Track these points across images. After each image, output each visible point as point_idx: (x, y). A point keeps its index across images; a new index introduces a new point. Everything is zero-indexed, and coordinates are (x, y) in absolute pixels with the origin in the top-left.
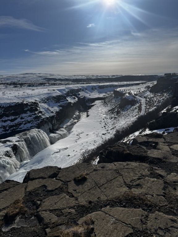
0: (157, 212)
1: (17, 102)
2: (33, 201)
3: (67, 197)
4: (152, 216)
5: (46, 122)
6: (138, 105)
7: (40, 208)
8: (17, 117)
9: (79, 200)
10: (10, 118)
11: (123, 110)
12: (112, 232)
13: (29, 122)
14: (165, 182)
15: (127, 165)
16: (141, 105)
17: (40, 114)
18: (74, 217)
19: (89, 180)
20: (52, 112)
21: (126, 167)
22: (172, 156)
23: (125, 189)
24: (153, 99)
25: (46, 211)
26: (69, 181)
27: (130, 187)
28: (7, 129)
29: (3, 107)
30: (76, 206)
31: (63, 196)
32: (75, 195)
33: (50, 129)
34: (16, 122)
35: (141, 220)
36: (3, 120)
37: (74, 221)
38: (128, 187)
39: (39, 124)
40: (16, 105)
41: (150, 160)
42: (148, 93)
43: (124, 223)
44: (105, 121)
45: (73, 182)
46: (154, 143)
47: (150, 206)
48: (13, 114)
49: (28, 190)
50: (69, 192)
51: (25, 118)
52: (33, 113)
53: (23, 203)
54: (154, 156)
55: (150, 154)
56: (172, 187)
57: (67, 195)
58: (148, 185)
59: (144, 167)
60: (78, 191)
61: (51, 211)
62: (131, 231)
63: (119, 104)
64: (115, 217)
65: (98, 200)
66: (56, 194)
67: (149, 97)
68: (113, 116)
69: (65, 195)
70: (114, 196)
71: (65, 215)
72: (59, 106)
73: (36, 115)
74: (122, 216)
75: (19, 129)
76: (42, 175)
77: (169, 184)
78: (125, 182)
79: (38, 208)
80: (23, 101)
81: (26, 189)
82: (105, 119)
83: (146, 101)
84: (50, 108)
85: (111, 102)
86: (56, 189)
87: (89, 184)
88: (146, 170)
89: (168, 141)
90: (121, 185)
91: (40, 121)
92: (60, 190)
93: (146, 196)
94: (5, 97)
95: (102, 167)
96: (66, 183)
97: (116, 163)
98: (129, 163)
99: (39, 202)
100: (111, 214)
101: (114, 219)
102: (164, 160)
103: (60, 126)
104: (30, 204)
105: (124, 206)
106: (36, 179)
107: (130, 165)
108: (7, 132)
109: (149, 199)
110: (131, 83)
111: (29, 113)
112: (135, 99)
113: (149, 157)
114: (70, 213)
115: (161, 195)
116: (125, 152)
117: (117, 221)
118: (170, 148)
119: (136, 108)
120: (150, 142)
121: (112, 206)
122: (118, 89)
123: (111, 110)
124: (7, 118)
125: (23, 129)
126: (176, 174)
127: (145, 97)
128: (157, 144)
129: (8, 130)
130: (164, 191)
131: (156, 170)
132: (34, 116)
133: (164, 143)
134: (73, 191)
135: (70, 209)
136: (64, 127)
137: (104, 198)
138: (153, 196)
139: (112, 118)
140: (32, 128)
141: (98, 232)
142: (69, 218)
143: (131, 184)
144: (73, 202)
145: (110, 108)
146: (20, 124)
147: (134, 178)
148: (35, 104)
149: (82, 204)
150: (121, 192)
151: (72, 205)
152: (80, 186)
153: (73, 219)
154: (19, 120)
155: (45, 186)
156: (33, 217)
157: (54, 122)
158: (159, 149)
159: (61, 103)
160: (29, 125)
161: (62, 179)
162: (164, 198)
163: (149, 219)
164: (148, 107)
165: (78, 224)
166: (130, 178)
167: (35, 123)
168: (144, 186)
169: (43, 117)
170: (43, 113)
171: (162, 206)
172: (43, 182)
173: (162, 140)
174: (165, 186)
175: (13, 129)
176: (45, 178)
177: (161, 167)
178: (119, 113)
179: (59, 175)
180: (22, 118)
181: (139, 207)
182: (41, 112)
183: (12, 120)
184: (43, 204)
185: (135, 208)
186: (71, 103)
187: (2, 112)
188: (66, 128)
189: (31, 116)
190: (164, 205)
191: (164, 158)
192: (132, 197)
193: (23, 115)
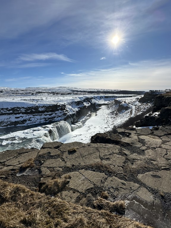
0: (114, 177)
1: (54, 103)
2: (40, 160)
3: (61, 161)
4: (110, 179)
5: (69, 117)
6: (130, 110)
7: (42, 165)
8: (53, 113)
9: (67, 163)
10: (49, 113)
11: (120, 113)
12: (80, 185)
13: (60, 117)
14: (127, 159)
15: (105, 145)
16: (132, 110)
17: (66, 112)
18: (60, 173)
19: (77, 152)
20: (74, 111)
21: (104, 147)
22: (138, 142)
23: (99, 160)
24: (140, 107)
25: (45, 167)
26: (65, 152)
27: (102, 159)
28: (47, 119)
29: (46, 106)
30: (64, 166)
31: (58, 160)
32: (66, 160)
33: (72, 122)
34: (52, 116)
35: (101, 181)
36: (45, 115)
37: (60, 175)
38: (101, 159)
39: (65, 118)
40: (53, 106)
41: (121, 144)
42: (137, 103)
43: (89, 181)
44: (107, 119)
45: (67, 152)
46: (128, 133)
47: (111, 172)
48: (51, 111)
49: (39, 154)
50: (62, 158)
51: (58, 114)
52: (63, 111)
53: (33, 161)
54: (125, 142)
55: (123, 140)
56: (131, 162)
57: (61, 159)
58: (114, 159)
59: (116, 148)
60: (68, 158)
61: (48, 168)
62: (92, 186)
63: (118, 109)
64: (86, 176)
65: (79, 165)
66: (55, 158)
67: (138, 105)
68: (113, 116)
69: (60, 159)
70: (89, 164)
71: (55, 171)
72: (79, 108)
73: (64, 113)
74: (90, 176)
75: (53, 120)
76: (50, 146)
77: (129, 160)
78: (100, 156)
79: (41, 165)
80: (57, 104)
81: (38, 153)
82: (108, 118)
83: (136, 107)
84: (73, 109)
85: (112, 107)
86: (56, 155)
87: (76, 154)
88: (117, 150)
89: (139, 133)
90: (97, 157)
91: (66, 116)
92: (58, 156)
93: (110, 166)
94: (47, 100)
95: (88, 145)
96: (63, 152)
97: (98, 144)
98: (107, 144)
99: (43, 162)
100: (84, 174)
101: (84, 178)
102: (132, 144)
103: (78, 120)
104: (37, 162)
105: (94, 171)
106: (46, 148)
107: (107, 146)
108: (47, 122)
109: (111, 168)
110: (126, 95)
111: (60, 111)
112: (129, 106)
113: (121, 141)
114: (59, 170)
115: (121, 166)
116: (107, 138)
117: (85, 179)
118: (138, 137)
119: (128, 112)
120: (126, 132)
121: (86, 169)
122: (118, 99)
123: (112, 112)
124: (47, 113)
125: (56, 120)
126: (137, 154)
127: (135, 105)
128: (130, 134)
129: (47, 121)
130: (123, 164)
131: (124, 150)
132: (63, 113)
133: (135, 134)
134: (65, 158)
135: (59, 168)
136: (81, 121)
137: (83, 164)
138: (115, 166)
139: (112, 117)
140: (61, 120)
141: (71, 184)
142: (57, 173)
143: (103, 157)
144: (63, 164)
145: (111, 111)
146: (55, 117)
147: (107, 154)
148: (64, 106)
149: (68, 166)
150: (95, 162)
151: (61, 166)
152: (71, 155)
153: (59, 174)
154: (54, 115)
155: (50, 153)
156: (36, 170)
157: (74, 118)
158: (130, 138)
159: (80, 106)
160: (60, 118)
161: (61, 150)
162: (122, 168)
163: (107, 181)
164: (137, 112)
165: (61, 177)
166: (104, 153)
167: (63, 117)
168: (111, 160)
169: (68, 114)
170: (68, 111)
171: (119, 174)
172: (49, 150)
173: (135, 132)
174: (125, 161)
175: (50, 120)
176: (52, 148)
177: (128, 149)
178: (117, 115)
179: (60, 147)
180: (56, 114)
181: (104, 172)
182: (67, 111)
183: (50, 115)
184: (45, 163)
185: (100, 172)
186: (86, 106)
187: (45, 109)
188: (82, 122)
189: (61, 113)
190: (121, 173)
191: (132, 143)
192: (100, 165)
193: (57, 112)
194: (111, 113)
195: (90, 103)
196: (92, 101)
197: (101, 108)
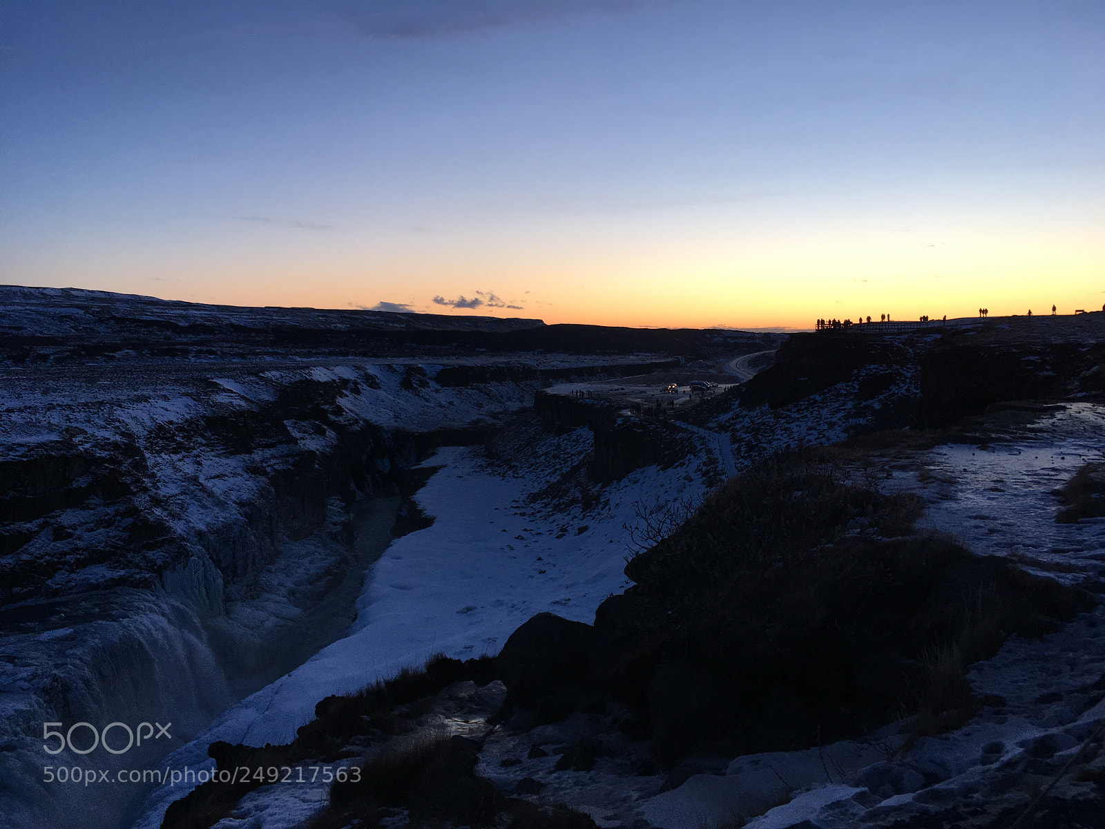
6: (696, 463)
8: (32, 526)
13: (100, 557)
16: (713, 461)
17: (159, 513)
20: (221, 504)
34: (27, 553)
51: (78, 533)
52: (123, 507)
63: (588, 462)
68: (564, 520)
72: (253, 470)
73: (135, 519)
83: (738, 441)
103: (262, 580)
111: (98, 507)
112: (679, 436)
119: (689, 479)
122: (561, 389)
123: (545, 493)
127: (723, 428)
145: (531, 486)
146: (51, 568)
148: (131, 455)
154: (41, 546)
169: (177, 528)
170: (173, 507)
180: (58, 535)
182: (160, 501)
183: (5, 545)
186: (309, 455)
193: (68, 518)
194: (534, 498)
195: (333, 426)
196: (339, 411)
197: (434, 470)
